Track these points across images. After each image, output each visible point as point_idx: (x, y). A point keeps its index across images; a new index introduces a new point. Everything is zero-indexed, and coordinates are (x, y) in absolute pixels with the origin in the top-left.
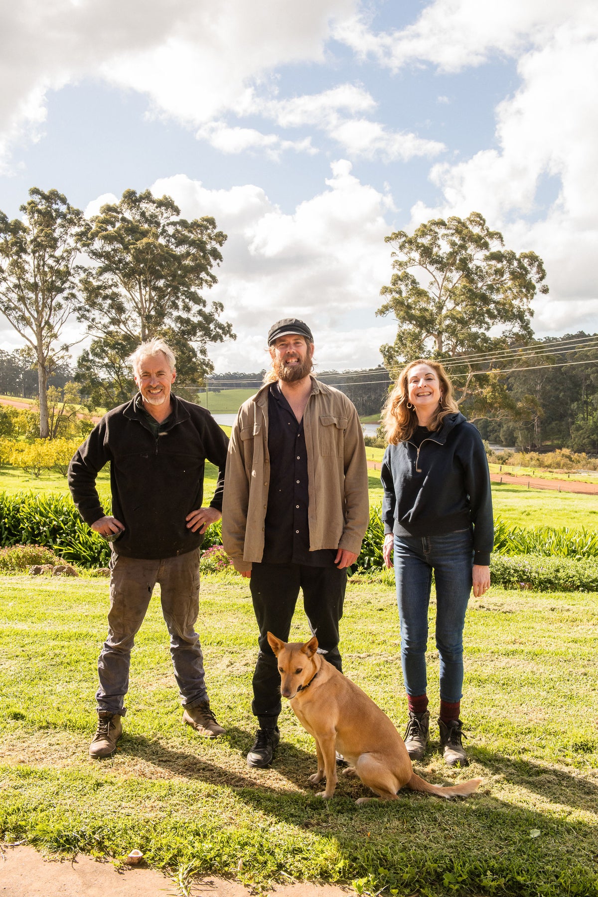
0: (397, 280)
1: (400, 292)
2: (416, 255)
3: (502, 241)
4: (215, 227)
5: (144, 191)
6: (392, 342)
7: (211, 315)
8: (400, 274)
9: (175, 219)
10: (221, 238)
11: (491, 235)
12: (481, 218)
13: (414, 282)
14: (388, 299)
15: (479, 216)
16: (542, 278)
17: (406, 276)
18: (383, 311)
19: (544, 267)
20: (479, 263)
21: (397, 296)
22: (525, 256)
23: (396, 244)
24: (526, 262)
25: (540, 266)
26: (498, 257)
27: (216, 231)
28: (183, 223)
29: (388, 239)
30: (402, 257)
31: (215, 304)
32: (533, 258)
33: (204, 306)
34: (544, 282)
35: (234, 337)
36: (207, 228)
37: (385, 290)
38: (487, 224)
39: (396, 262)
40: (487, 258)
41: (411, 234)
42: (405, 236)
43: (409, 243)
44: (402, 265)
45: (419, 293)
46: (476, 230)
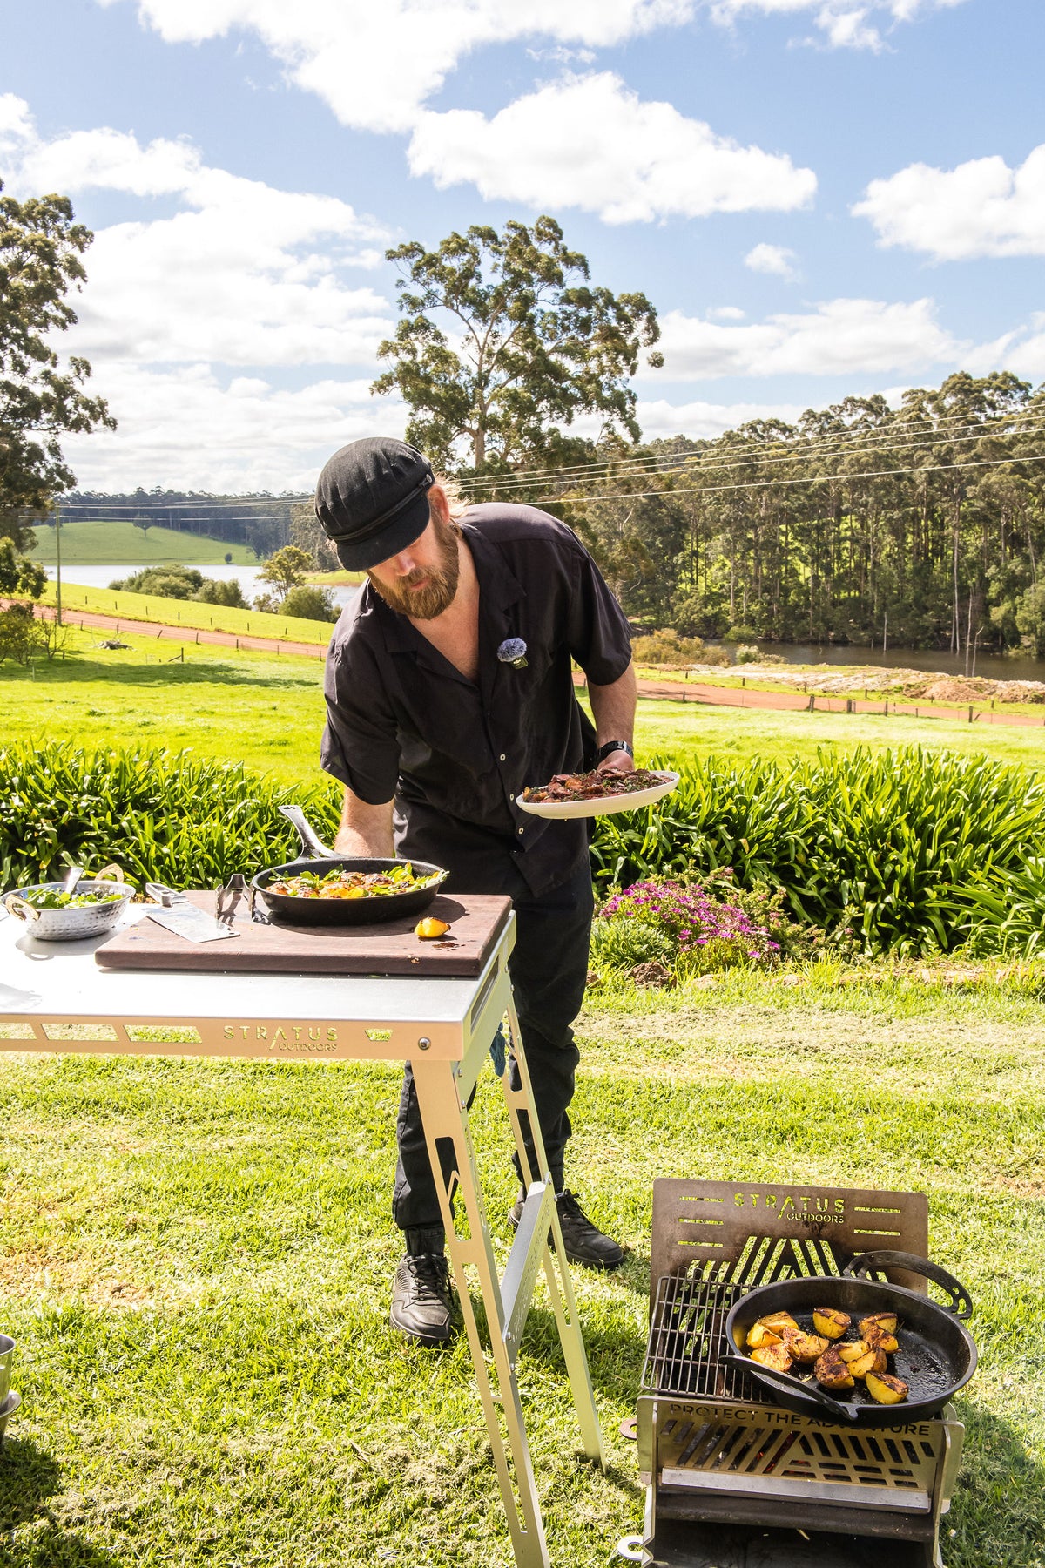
0: (407, 330)
1: (413, 352)
2: (440, 289)
3: (587, 272)
4: (70, 217)
7: (68, 382)
8: (412, 319)
10: (82, 237)
11: (569, 260)
12: (556, 229)
13: (437, 336)
14: (391, 363)
15: (552, 224)
16: (653, 340)
17: (424, 326)
18: (383, 385)
19: (658, 320)
20: (548, 308)
21: (407, 358)
22: (628, 301)
23: (405, 267)
24: (628, 310)
25: (651, 320)
26: (584, 299)
27: (72, 224)
28: (10, 206)
29: (391, 256)
30: (418, 292)
31: (74, 360)
32: (642, 305)
33: (54, 364)
34: (657, 347)
35: (112, 424)
36: (55, 218)
37: (386, 349)
38: (564, 240)
39: (406, 296)
40: (561, 301)
41: (432, 248)
42: (422, 251)
43: (429, 265)
44: (415, 304)
45: (442, 357)
46: (546, 249)
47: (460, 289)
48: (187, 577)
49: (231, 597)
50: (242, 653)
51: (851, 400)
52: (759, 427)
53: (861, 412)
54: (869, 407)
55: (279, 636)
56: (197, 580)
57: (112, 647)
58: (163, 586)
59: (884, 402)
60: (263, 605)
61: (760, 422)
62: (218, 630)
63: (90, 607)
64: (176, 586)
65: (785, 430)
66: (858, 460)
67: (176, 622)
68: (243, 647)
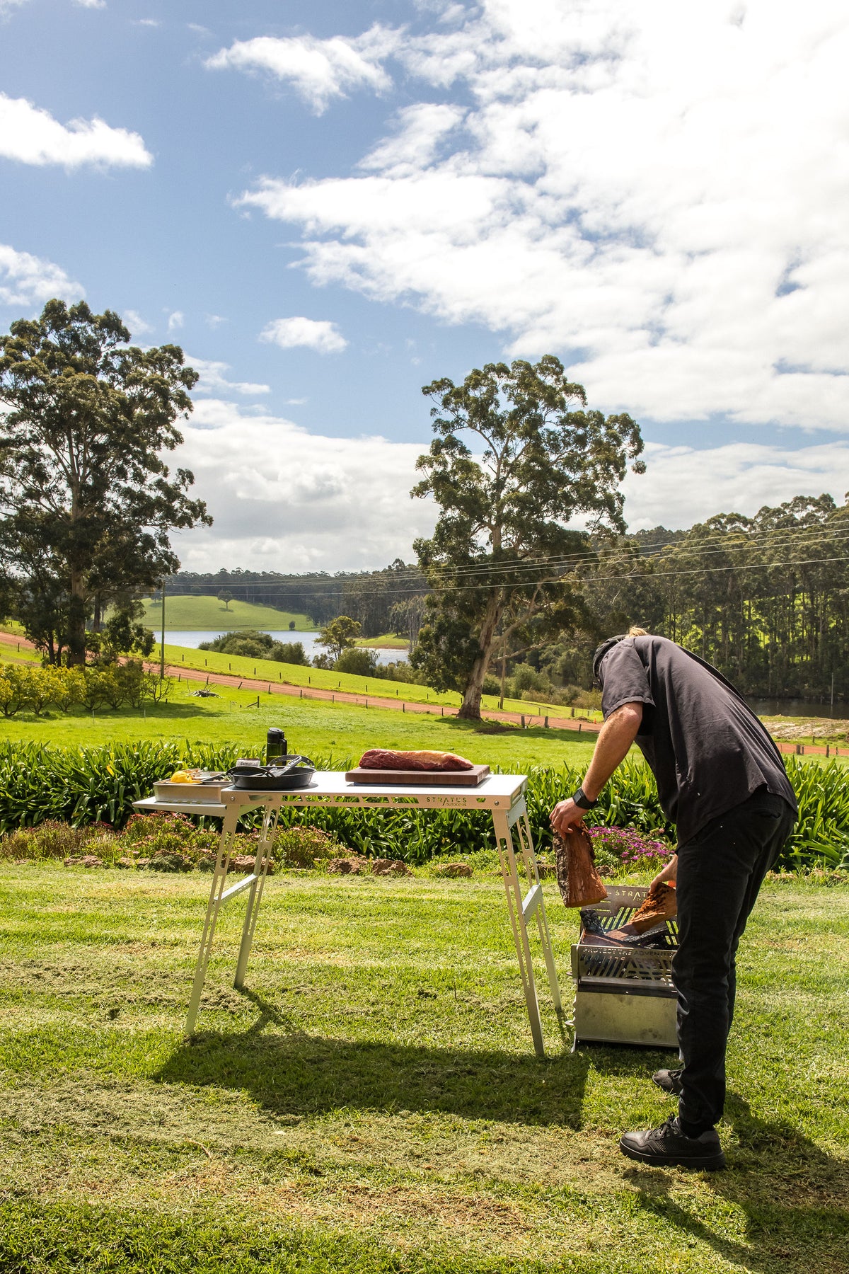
0: (437, 447)
1: (445, 463)
2: (465, 414)
3: (584, 398)
4: (181, 362)
5: (77, 304)
6: (430, 535)
7: (177, 487)
8: (443, 438)
9: (121, 346)
10: (190, 377)
11: (569, 389)
12: (558, 365)
13: (463, 451)
14: (427, 473)
15: (554, 361)
16: (637, 452)
17: (452, 443)
18: (421, 490)
19: (642, 435)
20: (552, 427)
21: (440, 469)
22: (615, 420)
23: (437, 398)
24: (616, 428)
25: (636, 435)
26: (579, 420)
27: (182, 367)
28: (136, 353)
29: (426, 391)
30: (448, 416)
31: (180, 471)
32: (626, 423)
33: (166, 475)
34: (640, 457)
35: (209, 521)
36: (170, 362)
37: (423, 462)
38: (565, 374)
39: (439, 421)
40: (563, 422)
41: (459, 384)
42: (451, 385)
43: (457, 396)
44: (446, 426)
45: (467, 468)
46: (549, 380)
47: (482, 414)
48: (261, 640)
49: (294, 656)
50: (305, 701)
51: (802, 499)
52: (723, 521)
53: (811, 508)
54: (816, 503)
55: (333, 688)
56: (268, 642)
57: (204, 695)
58: (241, 647)
59: (831, 500)
60: (320, 663)
61: (723, 516)
62: (286, 683)
63: (186, 664)
64: (252, 648)
65: (746, 522)
66: (808, 547)
67: (252, 676)
68: (306, 697)
